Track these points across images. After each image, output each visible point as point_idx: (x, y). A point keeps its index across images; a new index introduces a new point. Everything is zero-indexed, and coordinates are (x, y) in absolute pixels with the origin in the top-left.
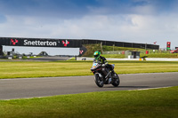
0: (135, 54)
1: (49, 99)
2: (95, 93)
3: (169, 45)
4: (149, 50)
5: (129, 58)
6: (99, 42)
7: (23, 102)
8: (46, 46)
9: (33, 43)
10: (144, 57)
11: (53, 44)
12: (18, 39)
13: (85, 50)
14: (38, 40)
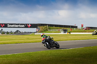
0: (65, 31)
1: (21, 55)
2: (44, 51)
3: (82, 26)
4: (72, 29)
5: (62, 33)
6: (46, 25)
7: (7, 56)
8: (19, 27)
9: (12, 26)
10: (70, 32)
11: (23, 26)
12: (4, 24)
13: (39, 29)
14: (15, 24)
